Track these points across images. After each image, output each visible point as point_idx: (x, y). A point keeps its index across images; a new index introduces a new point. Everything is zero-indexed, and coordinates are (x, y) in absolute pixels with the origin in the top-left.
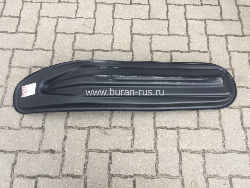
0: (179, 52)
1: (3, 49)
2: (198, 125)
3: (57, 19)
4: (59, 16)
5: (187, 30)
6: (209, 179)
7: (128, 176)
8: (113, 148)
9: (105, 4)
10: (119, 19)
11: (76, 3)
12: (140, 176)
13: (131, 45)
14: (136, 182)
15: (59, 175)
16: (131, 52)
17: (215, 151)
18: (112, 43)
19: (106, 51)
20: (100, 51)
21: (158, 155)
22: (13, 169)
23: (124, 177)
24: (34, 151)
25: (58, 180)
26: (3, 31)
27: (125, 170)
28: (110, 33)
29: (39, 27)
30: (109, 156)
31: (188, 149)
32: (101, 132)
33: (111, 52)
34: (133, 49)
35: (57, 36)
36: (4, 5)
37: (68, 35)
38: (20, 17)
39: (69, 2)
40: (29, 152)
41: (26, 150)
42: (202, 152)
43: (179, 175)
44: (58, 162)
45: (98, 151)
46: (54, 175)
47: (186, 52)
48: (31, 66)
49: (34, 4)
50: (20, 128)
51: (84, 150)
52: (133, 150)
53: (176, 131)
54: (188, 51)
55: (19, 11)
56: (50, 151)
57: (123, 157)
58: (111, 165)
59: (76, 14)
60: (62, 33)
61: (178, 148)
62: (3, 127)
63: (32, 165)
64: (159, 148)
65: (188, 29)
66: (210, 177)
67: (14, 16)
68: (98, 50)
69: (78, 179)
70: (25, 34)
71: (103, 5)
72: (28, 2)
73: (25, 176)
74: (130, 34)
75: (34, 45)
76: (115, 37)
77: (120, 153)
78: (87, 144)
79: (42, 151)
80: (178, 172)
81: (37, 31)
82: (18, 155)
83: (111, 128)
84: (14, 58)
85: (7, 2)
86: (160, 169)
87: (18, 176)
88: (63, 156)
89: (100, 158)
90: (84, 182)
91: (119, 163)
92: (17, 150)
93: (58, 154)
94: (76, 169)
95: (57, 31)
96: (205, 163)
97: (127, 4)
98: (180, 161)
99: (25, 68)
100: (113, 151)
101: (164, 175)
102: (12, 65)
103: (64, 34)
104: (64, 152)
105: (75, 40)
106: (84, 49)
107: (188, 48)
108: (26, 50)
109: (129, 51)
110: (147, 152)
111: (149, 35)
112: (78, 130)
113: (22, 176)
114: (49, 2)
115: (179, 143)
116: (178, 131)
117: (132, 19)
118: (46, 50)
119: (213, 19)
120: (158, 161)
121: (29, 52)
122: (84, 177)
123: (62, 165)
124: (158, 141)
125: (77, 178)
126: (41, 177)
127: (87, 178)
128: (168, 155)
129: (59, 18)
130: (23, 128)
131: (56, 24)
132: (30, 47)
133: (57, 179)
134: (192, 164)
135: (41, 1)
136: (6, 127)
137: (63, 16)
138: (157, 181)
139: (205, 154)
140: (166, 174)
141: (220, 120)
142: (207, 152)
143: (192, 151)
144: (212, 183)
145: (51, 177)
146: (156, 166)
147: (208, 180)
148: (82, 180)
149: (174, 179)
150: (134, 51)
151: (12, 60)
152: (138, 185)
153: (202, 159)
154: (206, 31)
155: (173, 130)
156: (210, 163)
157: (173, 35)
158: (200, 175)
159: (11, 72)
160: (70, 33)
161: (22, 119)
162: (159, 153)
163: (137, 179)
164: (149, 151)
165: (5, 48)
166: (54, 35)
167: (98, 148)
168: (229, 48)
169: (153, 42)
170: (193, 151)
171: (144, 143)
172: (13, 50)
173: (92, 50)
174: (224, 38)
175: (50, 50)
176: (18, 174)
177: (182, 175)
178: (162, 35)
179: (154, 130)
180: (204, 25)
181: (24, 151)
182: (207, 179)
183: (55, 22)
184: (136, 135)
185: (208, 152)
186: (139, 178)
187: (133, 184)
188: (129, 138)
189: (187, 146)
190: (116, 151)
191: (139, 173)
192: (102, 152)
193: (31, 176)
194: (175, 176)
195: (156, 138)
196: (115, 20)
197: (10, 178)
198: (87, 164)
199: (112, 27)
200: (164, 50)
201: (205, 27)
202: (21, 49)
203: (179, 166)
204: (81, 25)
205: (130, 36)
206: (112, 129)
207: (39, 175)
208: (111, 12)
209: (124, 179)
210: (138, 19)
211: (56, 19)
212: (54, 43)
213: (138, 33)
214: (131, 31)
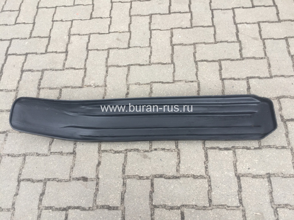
0: (229, 61)
1: (32, 70)
2: (259, 144)
3: (89, 36)
4: (91, 32)
5: (237, 36)
6: (278, 209)
7: (175, 207)
8: (155, 174)
9: (141, 16)
10: (157, 30)
11: (109, 18)
12: (190, 207)
13: (171, 57)
14: (185, 214)
15: (93, 207)
16: (171, 65)
17: (284, 174)
18: (150, 57)
19: (143, 65)
20: (136, 66)
21: (210, 181)
22: (41, 200)
23: (169, 208)
24: (64, 180)
25: (91, 213)
26: (32, 52)
27: (170, 200)
28: (147, 45)
29: (69, 46)
30: (150, 183)
31: (248, 173)
32: (140, 155)
33: (149, 66)
34: (174, 61)
35: (89, 53)
36: (34, 26)
37: (101, 52)
38: (49, 37)
39: (101, 18)
40: (59, 181)
41: (55, 179)
42: (267, 176)
43: (239, 205)
44: (92, 191)
45: (137, 177)
46: (87, 207)
47: (237, 60)
48: (61, 87)
49: (65, 22)
50: (49, 154)
51: (121, 177)
52: (179, 175)
53: (231, 151)
54: (240, 58)
55: (49, 30)
56: (82, 179)
57: (167, 185)
58: (153, 194)
59: (109, 29)
60: (94, 50)
61: (236, 172)
62: (31, 153)
63: (62, 195)
64: (211, 173)
65: (239, 34)
66: (279, 207)
67: (43, 36)
68: (134, 65)
69: (115, 211)
70: (55, 53)
71: (138, 17)
72: (58, 21)
73: (54, 208)
74: (170, 44)
75: (64, 64)
76: (153, 50)
77: (163, 179)
78: (124, 169)
79: (74, 179)
80: (238, 201)
81: (68, 49)
82: (47, 184)
83: (151, 150)
84: (43, 80)
85: (36, 23)
86: (214, 198)
87: (47, 208)
88: (97, 184)
89: (140, 185)
90: (122, 215)
91: (162, 192)
92: (45, 179)
93: (91, 182)
94: (112, 199)
95: (89, 48)
96: (271, 190)
97: (165, 14)
98: (239, 187)
99: (55, 89)
100: (155, 178)
101: (219, 205)
102: (41, 87)
103: (96, 51)
104: (97, 179)
105: (108, 57)
106: (119, 65)
107: (240, 55)
108: (56, 70)
109: (169, 64)
110: (197, 178)
111: (192, 44)
112: (114, 153)
113: (51, 208)
114: (80, 20)
115: (236, 166)
116: (234, 152)
117: (172, 29)
118: (77, 69)
119: (269, 21)
120: (211, 188)
121: (60, 71)
122: (122, 208)
123: (96, 195)
124: (209, 164)
125: (113, 209)
126: (72, 209)
127: (125, 210)
128: (224, 180)
129: (91, 35)
130: (53, 153)
131: (87, 41)
132: (60, 67)
133: (90, 211)
134: (255, 192)
135: (71, 19)
136: (34, 153)
137: (95, 32)
138: (211, 213)
139: (271, 178)
140: (222, 204)
141: (287, 136)
142: (273, 176)
143: (253, 175)
144: (283, 215)
145: (84, 209)
146: (208, 194)
147: (277, 211)
148: (120, 212)
149: (233, 210)
150: (175, 62)
151: (42, 81)
152: (187, 218)
153: (267, 184)
154: (261, 35)
155: (227, 151)
156: (279, 190)
157: (221, 42)
158: (266, 204)
159: (40, 94)
160: (103, 49)
161: (51, 144)
162: (212, 179)
163: (186, 210)
164: (199, 176)
165: (34, 69)
166: (86, 52)
167: (137, 174)
168: (291, 52)
169: (197, 52)
170: (255, 176)
171: (192, 167)
172: (43, 71)
173: (128, 65)
174: (284, 40)
175: (82, 69)
176: (47, 206)
177: (243, 205)
178: (207, 43)
179: (203, 151)
180: (258, 28)
181: (54, 179)
182: (276, 209)
183: (87, 39)
184: (182, 158)
185: (275, 176)
186: (188, 209)
187: (181, 217)
188: (173, 162)
189: (247, 169)
190: (158, 177)
191: (188, 204)
192: (142, 179)
193: (61, 208)
194: (233, 207)
195: (207, 161)
196: (152, 32)
197: (37, 211)
198: (125, 193)
199: (149, 40)
200: (211, 60)
201: (259, 31)
202: (51, 70)
203: (238, 194)
204: (114, 40)
205: (171, 47)
206: (153, 152)
207: (70, 206)
208: (148, 24)
209: (169, 210)
210: (178, 28)
211: (87, 36)
212: (86, 61)
213: (179, 43)
214: (171, 42)
